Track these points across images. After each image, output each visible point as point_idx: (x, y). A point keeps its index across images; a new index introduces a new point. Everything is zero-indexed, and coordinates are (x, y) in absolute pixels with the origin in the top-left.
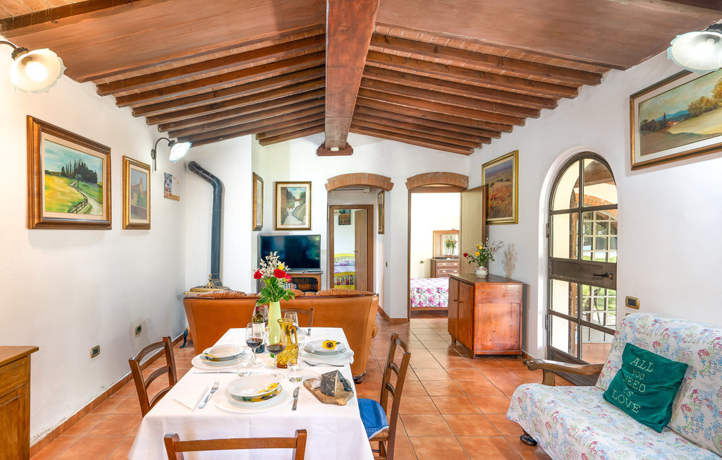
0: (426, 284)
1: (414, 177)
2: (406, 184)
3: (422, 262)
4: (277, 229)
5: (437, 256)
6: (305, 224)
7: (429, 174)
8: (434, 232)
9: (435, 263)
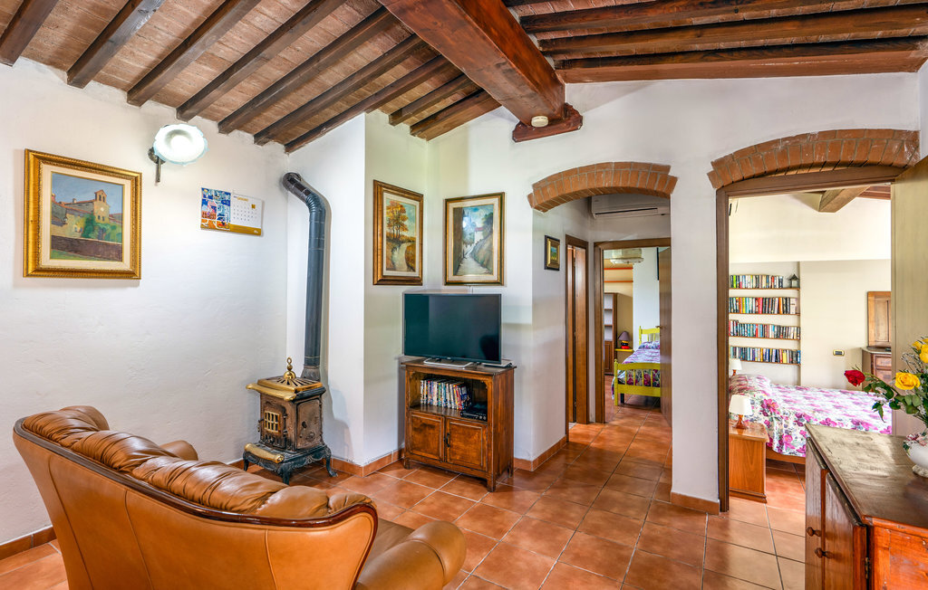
0: (829, 406)
1: (732, 156)
2: (711, 175)
3: (839, 353)
4: (448, 283)
5: (879, 344)
6: (491, 273)
7: (776, 142)
8: (869, 294)
9: (872, 358)
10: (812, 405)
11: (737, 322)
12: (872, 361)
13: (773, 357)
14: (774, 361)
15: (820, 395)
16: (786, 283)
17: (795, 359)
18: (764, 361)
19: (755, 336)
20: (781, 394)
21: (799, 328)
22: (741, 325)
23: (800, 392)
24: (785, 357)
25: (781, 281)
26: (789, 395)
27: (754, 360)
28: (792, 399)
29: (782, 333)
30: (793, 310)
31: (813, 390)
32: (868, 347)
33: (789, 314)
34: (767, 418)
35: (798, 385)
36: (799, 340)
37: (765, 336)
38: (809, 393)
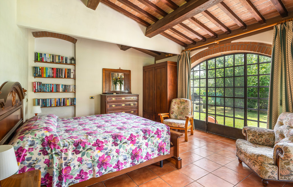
8: (103, 69)
9: (105, 98)
10: (85, 129)
11: (40, 83)
12: (105, 99)
13: (61, 103)
14: (62, 105)
15: (87, 121)
16: (69, 62)
17: (73, 102)
18: (57, 106)
19: (52, 91)
20: (64, 125)
21: (75, 86)
22: (43, 85)
23: (76, 121)
24: (68, 103)
25: (66, 60)
26: (69, 125)
27: (51, 106)
28: (72, 128)
29: (66, 89)
30: (72, 76)
31: (83, 118)
32: (103, 94)
33: (70, 78)
34: (47, 157)
35: (75, 117)
36: (75, 93)
37: (57, 91)
38: (81, 120)
